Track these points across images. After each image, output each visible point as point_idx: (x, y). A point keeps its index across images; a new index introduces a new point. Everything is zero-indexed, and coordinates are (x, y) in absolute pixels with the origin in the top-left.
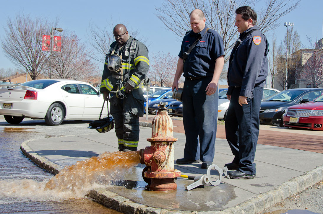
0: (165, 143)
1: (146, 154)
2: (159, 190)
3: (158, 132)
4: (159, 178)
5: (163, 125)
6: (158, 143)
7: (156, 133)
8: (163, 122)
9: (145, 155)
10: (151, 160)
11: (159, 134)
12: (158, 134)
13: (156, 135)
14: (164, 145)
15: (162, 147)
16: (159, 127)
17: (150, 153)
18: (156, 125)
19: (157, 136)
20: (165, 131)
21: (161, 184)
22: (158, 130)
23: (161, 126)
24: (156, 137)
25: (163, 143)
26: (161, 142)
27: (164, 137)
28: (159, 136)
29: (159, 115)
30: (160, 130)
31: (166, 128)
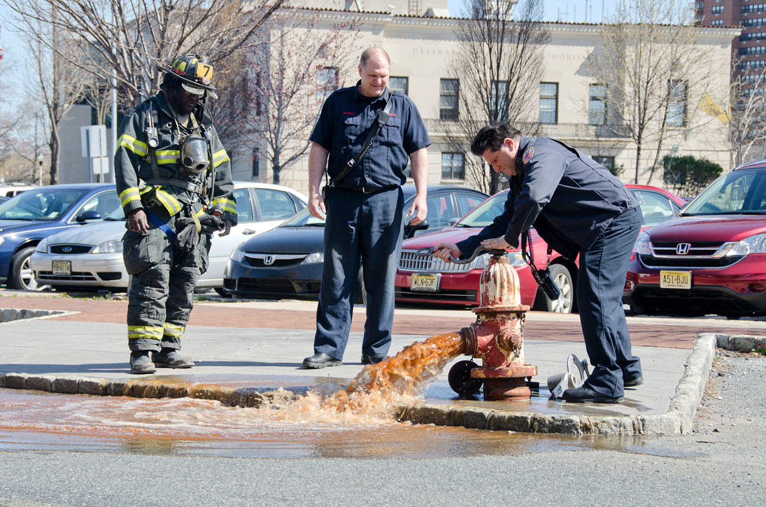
0: (514, 315)
1: (480, 336)
2: (511, 398)
3: (501, 295)
4: (514, 376)
5: (509, 282)
6: (502, 315)
7: (498, 296)
8: (508, 276)
9: (479, 338)
10: (489, 347)
11: (504, 298)
12: (501, 299)
13: (497, 301)
14: (514, 318)
15: (510, 322)
16: (502, 286)
17: (488, 334)
18: (495, 282)
19: (499, 302)
20: (513, 292)
21: (514, 387)
22: (501, 292)
23: (505, 284)
24: (497, 303)
25: (512, 315)
26: (508, 313)
27: (512, 304)
28: (503, 302)
29: (497, 264)
30: (505, 291)
31: (514, 288)
